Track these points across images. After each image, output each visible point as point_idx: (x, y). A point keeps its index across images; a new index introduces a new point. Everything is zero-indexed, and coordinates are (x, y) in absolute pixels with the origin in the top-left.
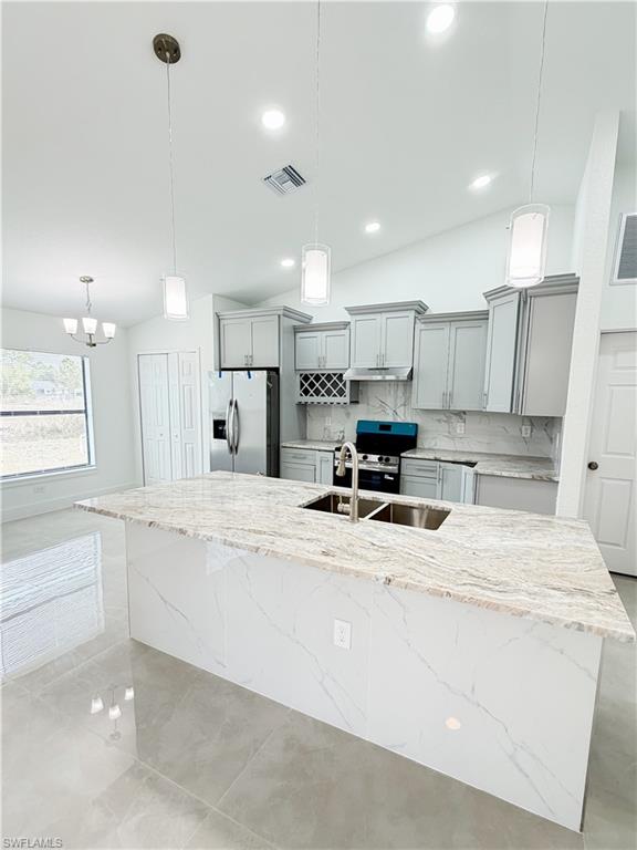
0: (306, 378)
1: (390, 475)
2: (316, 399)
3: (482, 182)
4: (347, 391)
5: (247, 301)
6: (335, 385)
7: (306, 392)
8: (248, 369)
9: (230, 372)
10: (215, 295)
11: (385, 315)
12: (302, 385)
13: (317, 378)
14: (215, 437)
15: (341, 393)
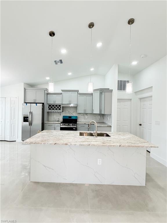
0: (50, 106)
1: (75, 128)
2: (53, 111)
3: (92, 69)
4: (61, 109)
5: (32, 86)
6: (58, 107)
7: (50, 109)
8: (36, 103)
9: (30, 104)
10: (24, 83)
11: (71, 92)
12: (49, 107)
13: (53, 106)
14: (24, 122)
15: (60, 109)
